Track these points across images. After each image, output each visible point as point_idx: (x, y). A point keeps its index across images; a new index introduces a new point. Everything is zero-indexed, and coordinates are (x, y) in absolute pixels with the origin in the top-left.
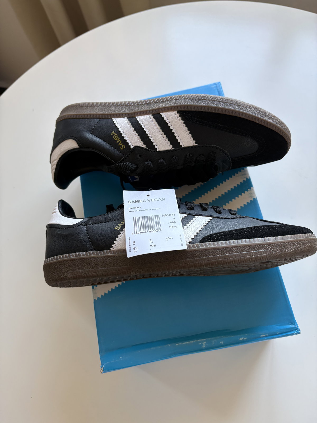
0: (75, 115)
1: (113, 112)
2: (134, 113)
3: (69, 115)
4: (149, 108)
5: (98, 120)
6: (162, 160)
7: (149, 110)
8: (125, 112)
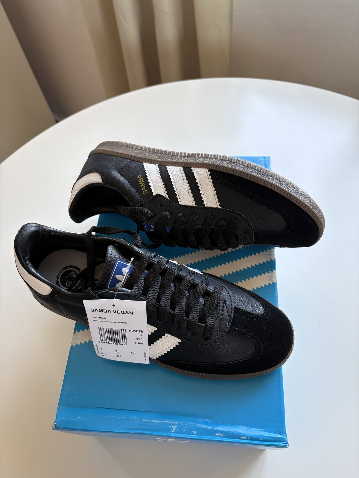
0: (109, 151)
1: (146, 157)
2: (166, 162)
3: (103, 150)
4: (182, 160)
5: (129, 161)
6: (181, 214)
7: (182, 163)
8: (158, 159)
